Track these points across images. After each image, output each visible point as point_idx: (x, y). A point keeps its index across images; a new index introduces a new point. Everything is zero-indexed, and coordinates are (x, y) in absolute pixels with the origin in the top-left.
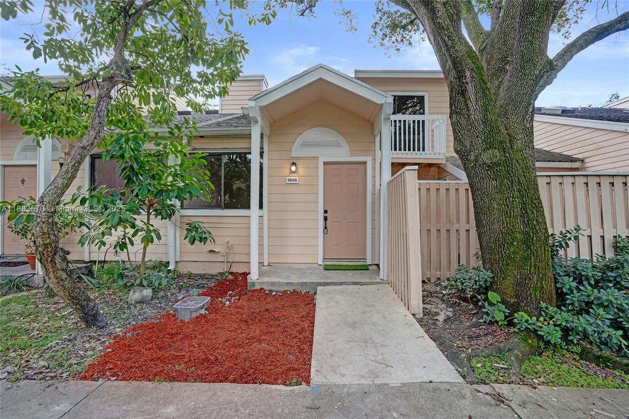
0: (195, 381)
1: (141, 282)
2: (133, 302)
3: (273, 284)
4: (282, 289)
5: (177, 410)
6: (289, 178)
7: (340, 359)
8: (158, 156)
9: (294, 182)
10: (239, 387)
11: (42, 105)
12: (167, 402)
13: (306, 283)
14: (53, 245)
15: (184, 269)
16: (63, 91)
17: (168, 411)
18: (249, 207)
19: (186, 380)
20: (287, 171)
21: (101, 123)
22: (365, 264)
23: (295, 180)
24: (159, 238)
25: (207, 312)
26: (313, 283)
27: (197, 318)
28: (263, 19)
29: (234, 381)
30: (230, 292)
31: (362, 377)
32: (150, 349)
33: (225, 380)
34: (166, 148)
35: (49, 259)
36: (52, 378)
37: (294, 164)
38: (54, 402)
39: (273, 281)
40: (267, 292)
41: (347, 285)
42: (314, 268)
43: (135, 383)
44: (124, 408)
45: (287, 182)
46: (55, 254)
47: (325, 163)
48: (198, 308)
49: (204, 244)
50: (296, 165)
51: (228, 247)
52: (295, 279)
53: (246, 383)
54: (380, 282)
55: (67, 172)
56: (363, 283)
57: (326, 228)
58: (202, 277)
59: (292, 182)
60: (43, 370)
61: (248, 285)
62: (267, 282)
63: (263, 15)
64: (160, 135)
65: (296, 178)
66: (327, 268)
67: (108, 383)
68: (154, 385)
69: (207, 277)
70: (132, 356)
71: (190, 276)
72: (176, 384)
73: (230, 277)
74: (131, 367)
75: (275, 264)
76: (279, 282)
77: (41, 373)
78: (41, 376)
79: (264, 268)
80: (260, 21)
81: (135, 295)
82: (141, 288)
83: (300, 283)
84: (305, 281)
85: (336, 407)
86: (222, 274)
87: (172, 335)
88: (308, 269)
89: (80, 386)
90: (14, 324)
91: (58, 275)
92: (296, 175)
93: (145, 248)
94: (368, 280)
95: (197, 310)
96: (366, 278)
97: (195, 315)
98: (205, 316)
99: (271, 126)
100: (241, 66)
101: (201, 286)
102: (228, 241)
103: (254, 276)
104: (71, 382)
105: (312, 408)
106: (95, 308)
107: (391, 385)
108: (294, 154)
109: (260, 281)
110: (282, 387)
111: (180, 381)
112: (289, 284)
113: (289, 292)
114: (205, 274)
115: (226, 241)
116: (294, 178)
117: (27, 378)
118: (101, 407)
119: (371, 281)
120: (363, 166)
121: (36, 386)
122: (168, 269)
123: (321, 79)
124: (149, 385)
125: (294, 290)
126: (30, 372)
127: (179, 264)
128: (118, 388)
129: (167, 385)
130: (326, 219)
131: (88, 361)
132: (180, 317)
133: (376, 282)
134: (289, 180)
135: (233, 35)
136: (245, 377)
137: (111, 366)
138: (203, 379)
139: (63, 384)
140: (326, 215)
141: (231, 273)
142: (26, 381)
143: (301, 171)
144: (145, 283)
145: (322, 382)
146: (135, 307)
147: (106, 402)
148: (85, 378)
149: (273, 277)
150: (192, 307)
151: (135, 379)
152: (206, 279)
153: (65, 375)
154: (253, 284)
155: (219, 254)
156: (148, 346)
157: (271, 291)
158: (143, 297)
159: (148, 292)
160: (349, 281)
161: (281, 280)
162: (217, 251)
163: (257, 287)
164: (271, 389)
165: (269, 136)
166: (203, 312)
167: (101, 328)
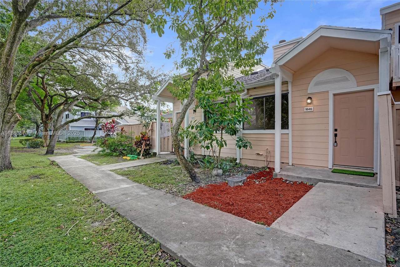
0: (218, 209)
1: (218, 166)
2: (214, 175)
3: (288, 176)
4: (294, 180)
5: (206, 216)
6: (306, 108)
7: (297, 221)
8: (225, 103)
9: (310, 110)
10: (234, 216)
11: (182, 88)
12: (204, 212)
13: (311, 178)
14: (178, 145)
15: (244, 163)
16: (188, 80)
17: (202, 215)
18: (274, 128)
19: (215, 208)
20: (305, 104)
21: (192, 94)
22: (372, 172)
23: (311, 109)
24: (226, 145)
25: (243, 185)
26: (316, 179)
27: (237, 186)
28: (269, 16)
29: (234, 214)
30: (263, 178)
31: (302, 233)
32: (210, 194)
33: (230, 212)
34: (229, 99)
35: (177, 150)
36: (176, 195)
37: (310, 98)
38: (173, 202)
39: (289, 174)
40: (284, 181)
41: (344, 184)
42: (325, 170)
43: (197, 204)
44: (190, 210)
45: (305, 111)
46: (179, 149)
47: (334, 95)
48: (238, 181)
49: (246, 149)
50: (311, 99)
51: (267, 152)
52: (304, 175)
53: (238, 216)
54: (376, 187)
55: (181, 116)
56: (359, 185)
57: (336, 142)
58: (253, 168)
59: (309, 110)
60: (175, 192)
61: (273, 175)
62: (285, 175)
63: (269, 13)
64: (226, 92)
65: (311, 107)
66: (334, 171)
67: (190, 201)
68: (203, 206)
69: (255, 168)
70: (202, 195)
71: (246, 167)
72: (211, 208)
73: (268, 170)
74: (199, 198)
75: (297, 165)
76: (292, 176)
77: (174, 193)
78: (173, 194)
79: (289, 167)
80: (267, 18)
81: (215, 172)
82: (218, 169)
83: (307, 178)
84: (310, 177)
85: (272, 239)
86: (263, 168)
87: (222, 191)
88: (319, 170)
89: (181, 199)
90: (173, 176)
91: (180, 157)
92: (311, 105)
93: (220, 150)
94: (364, 184)
95: (237, 182)
96: (364, 182)
97: (236, 185)
98: (241, 186)
99: (293, 75)
100: (268, 44)
101: (250, 172)
102: (267, 149)
103: (277, 170)
104: (180, 198)
105: (259, 235)
106: (195, 174)
107: (315, 242)
108: (309, 92)
109: (280, 173)
110: (253, 223)
111: (213, 208)
112: (298, 178)
113: (298, 183)
114: (255, 167)
115: (266, 149)
116: (310, 107)
117: (170, 193)
118: (184, 207)
119: (367, 185)
120: (371, 93)
121: (171, 196)
122: (236, 162)
123: (321, 37)
124: (201, 205)
125: (302, 182)
126: (171, 192)
127: (242, 160)
128: (192, 203)
129: (207, 208)
130: (336, 135)
131: (188, 193)
132: (229, 184)
133: (371, 186)
134: (306, 109)
135: (262, 28)
136: (239, 214)
137: (193, 196)
138: (221, 209)
139: (178, 198)
140: (336, 132)
141: (269, 168)
142: (169, 194)
143: (315, 102)
144: (219, 167)
145: (276, 228)
146: (214, 177)
147: (186, 207)
148: (184, 198)
149: (291, 172)
150: (235, 180)
151: (198, 203)
152: (254, 169)
153: (179, 195)
154: (276, 175)
155: (262, 156)
156: (209, 193)
157: (287, 180)
158: (218, 173)
159: (220, 171)
160: (346, 182)
161: (294, 175)
162: (261, 154)
163: (279, 177)
164: (247, 222)
165: (292, 82)
166: (240, 184)
167: (198, 183)
